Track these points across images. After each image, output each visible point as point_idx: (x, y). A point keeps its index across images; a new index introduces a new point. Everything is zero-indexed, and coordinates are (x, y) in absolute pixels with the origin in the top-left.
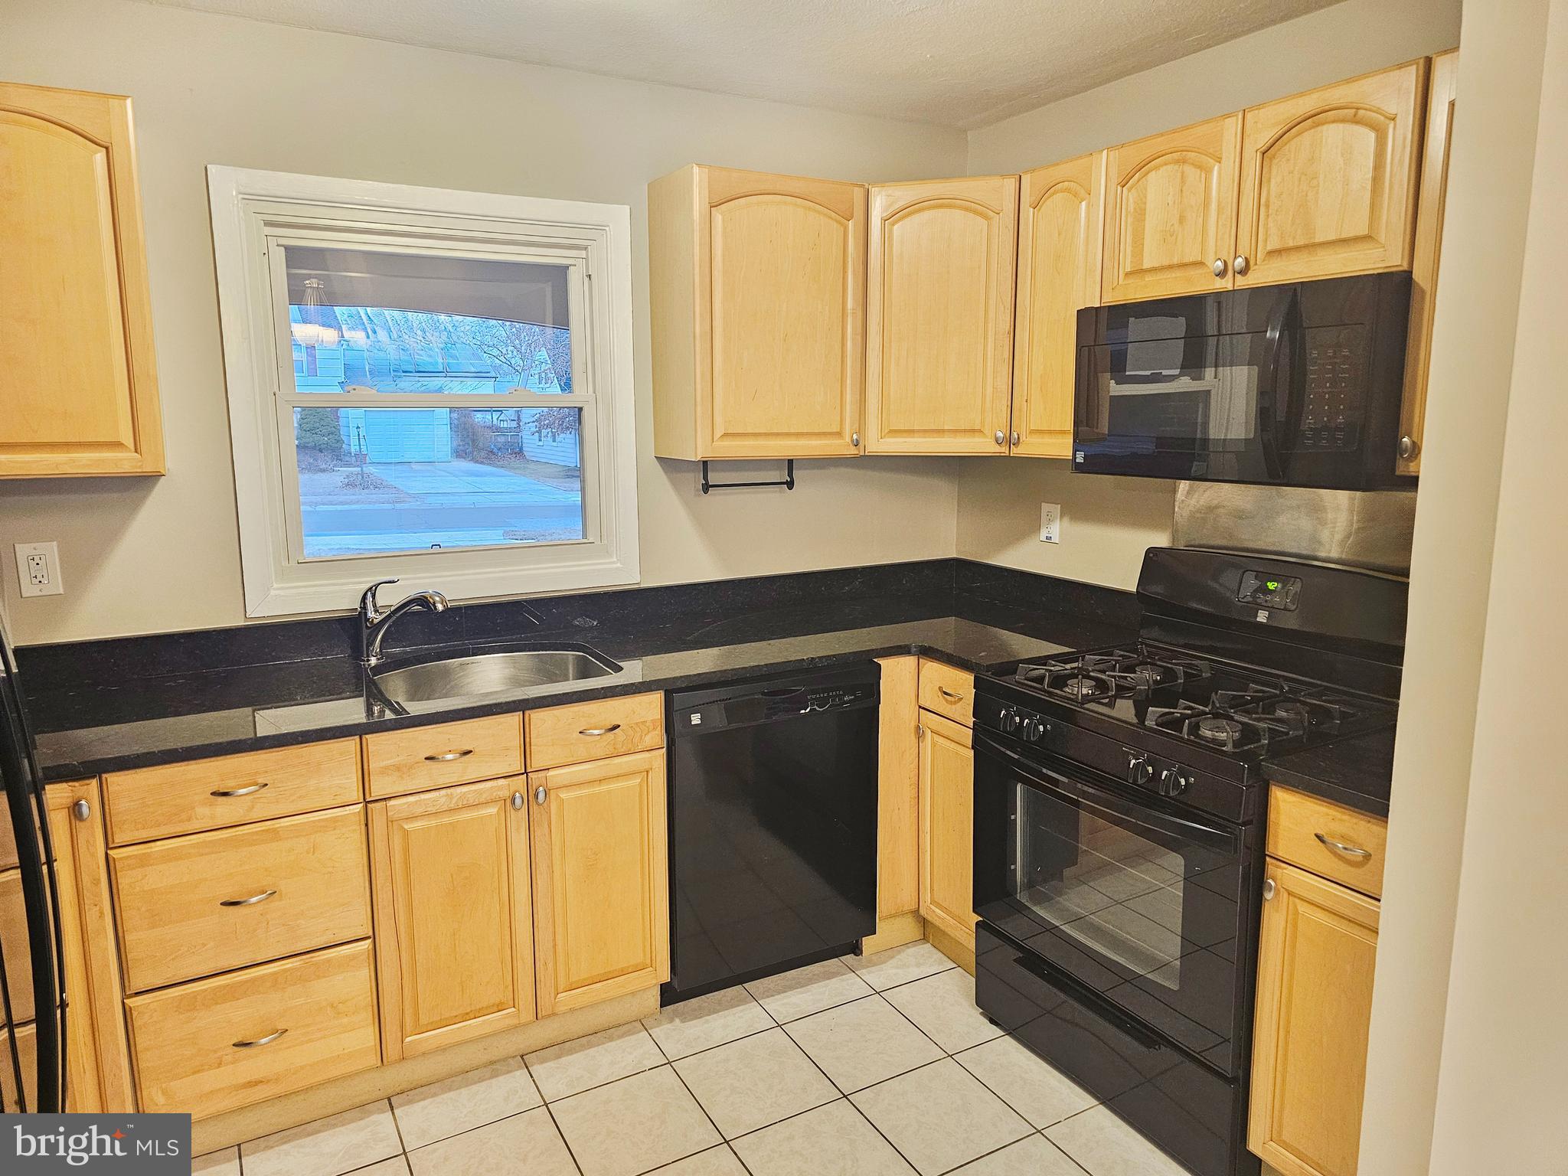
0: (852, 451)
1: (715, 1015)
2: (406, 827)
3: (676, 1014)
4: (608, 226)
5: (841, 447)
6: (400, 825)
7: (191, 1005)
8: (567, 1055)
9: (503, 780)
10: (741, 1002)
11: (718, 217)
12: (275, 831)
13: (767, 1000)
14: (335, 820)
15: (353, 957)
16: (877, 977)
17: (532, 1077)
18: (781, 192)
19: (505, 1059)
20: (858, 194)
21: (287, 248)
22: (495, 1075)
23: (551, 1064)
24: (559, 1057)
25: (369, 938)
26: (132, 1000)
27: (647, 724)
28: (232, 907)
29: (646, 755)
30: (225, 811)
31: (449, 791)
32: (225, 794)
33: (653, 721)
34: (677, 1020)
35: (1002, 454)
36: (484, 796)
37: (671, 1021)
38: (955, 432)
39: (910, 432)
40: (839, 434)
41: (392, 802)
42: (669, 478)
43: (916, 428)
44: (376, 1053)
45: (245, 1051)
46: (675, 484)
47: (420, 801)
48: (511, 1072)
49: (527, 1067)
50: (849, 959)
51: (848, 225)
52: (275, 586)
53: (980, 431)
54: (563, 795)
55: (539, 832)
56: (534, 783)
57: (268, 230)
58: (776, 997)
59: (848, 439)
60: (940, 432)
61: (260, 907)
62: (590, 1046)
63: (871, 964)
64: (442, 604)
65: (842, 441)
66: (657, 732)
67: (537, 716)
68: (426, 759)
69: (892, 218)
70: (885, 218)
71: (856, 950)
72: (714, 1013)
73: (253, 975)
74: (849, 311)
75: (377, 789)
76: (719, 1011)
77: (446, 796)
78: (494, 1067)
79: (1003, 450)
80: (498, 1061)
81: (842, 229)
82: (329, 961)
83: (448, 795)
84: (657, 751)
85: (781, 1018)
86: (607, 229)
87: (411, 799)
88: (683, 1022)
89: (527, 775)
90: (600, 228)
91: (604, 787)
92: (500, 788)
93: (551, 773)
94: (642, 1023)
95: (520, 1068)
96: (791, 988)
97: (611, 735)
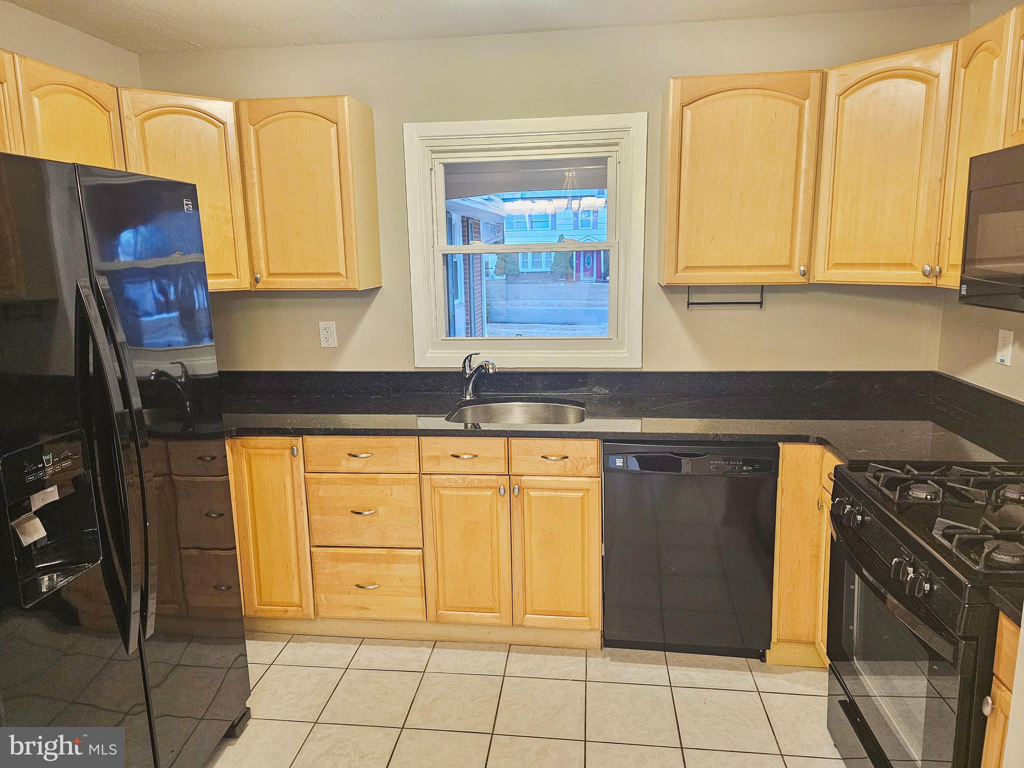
0: (802, 280)
1: (633, 664)
2: (441, 492)
3: (610, 655)
4: (632, 128)
5: (792, 276)
6: (439, 491)
7: (337, 559)
8: (533, 654)
9: (495, 476)
10: (656, 662)
11: (688, 112)
12: (376, 480)
13: (674, 667)
14: (404, 480)
15: (412, 557)
16: (764, 681)
17: (507, 658)
18: (743, 87)
19: (501, 643)
20: (815, 79)
21: (445, 165)
22: (490, 650)
23: (521, 655)
24: (528, 653)
25: (421, 548)
26: (313, 548)
27: (587, 459)
28: (357, 515)
29: (587, 479)
30: (355, 465)
31: (464, 476)
32: (354, 456)
33: (592, 459)
34: (608, 658)
35: (930, 285)
36: (483, 484)
37: (604, 657)
38: (888, 265)
39: (851, 265)
40: (789, 267)
41: (434, 477)
42: (667, 296)
43: (856, 262)
44: (423, 612)
45: (360, 590)
46: (672, 301)
47: (448, 479)
48: (499, 651)
49: (509, 652)
50: (755, 662)
51: (805, 104)
52: (430, 351)
53: (911, 265)
54: (532, 493)
55: (516, 513)
56: (513, 483)
57: (434, 155)
58: (683, 668)
59: (796, 271)
60: (876, 265)
61: (368, 518)
62: (549, 654)
63: (770, 671)
64: (493, 369)
65: (792, 272)
66: (593, 466)
67: (515, 441)
68: (452, 455)
69: (845, 92)
70: (840, 94)
71: (762, 657)
72: (634, 662)
73: (364, 552)
74: (802, 171)
75: (426, 468)
76: (639, 663)
77: (461, 479)
78: (492, 645)
79: (932, 282)
80: (497, 643)
81: (798, 108)
82: (400, 556)
83: (463, 478)
84: (595, 479)
85: (676, 682)
86: (631, 129)
87: (443, 476)
88: (611, 660)
89: (510, 477)
90: (626, 130)
91: (558, 494)
92: (493, 481)
93: (524, 478)
94: (586, 652)
95: (505, 651)
96: (697, 666)
97: (562, 463)
